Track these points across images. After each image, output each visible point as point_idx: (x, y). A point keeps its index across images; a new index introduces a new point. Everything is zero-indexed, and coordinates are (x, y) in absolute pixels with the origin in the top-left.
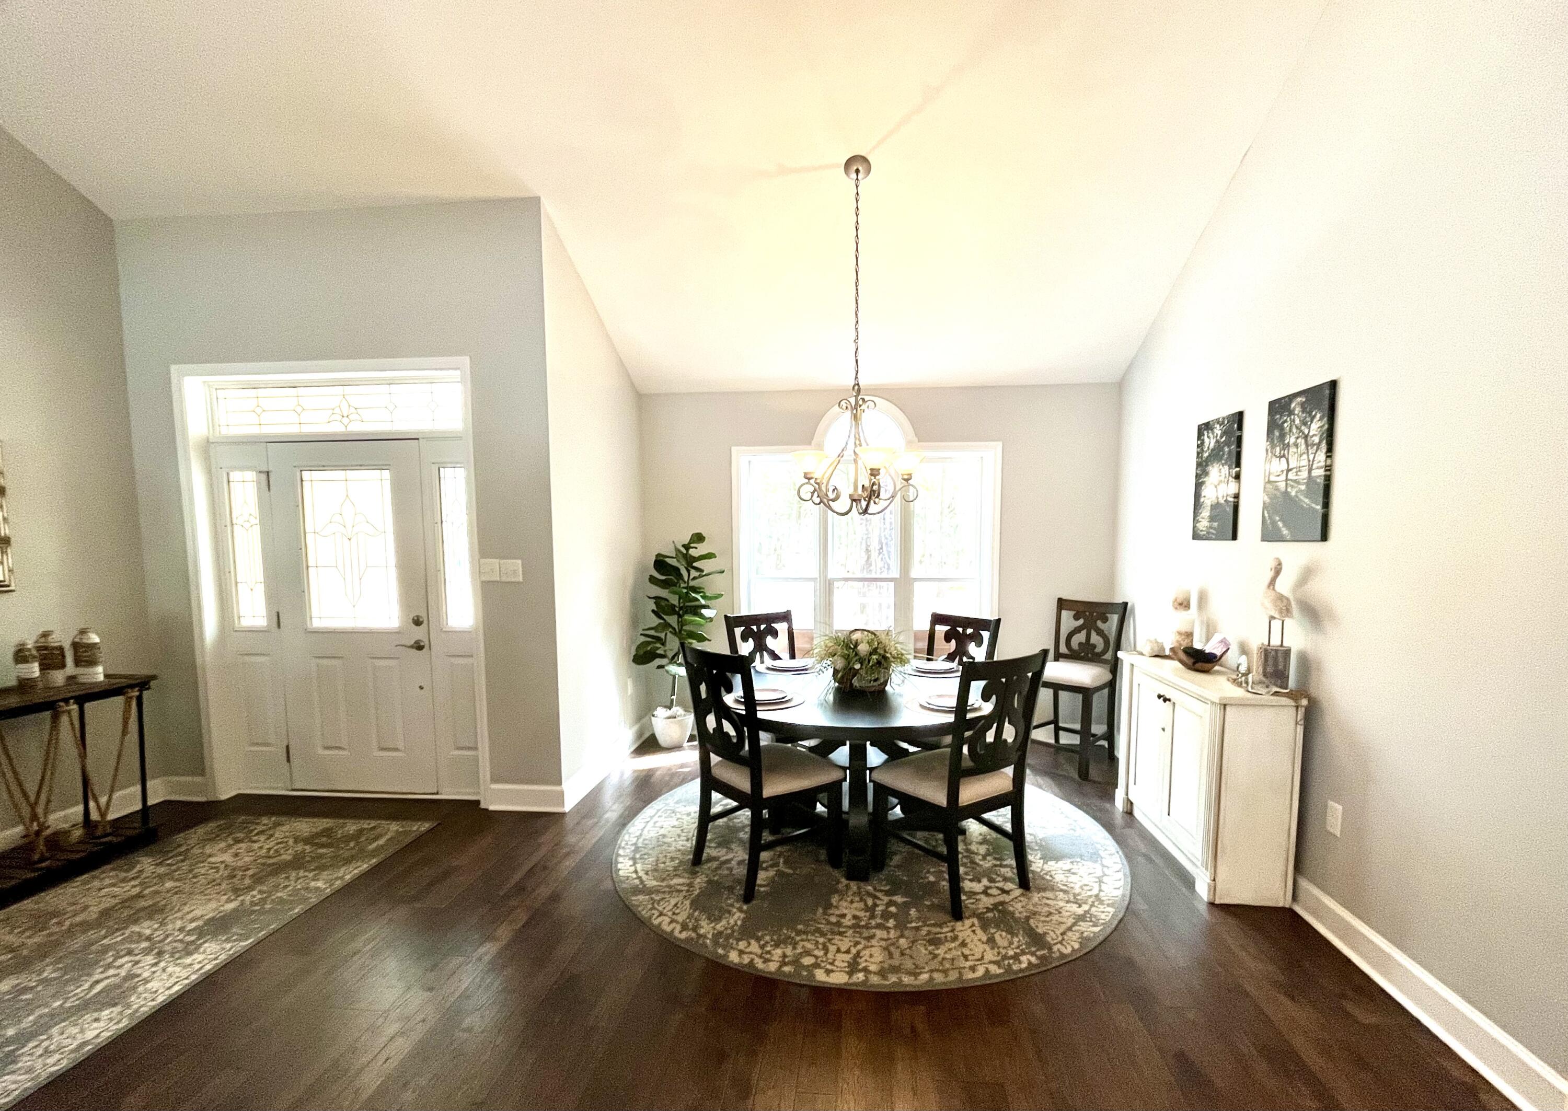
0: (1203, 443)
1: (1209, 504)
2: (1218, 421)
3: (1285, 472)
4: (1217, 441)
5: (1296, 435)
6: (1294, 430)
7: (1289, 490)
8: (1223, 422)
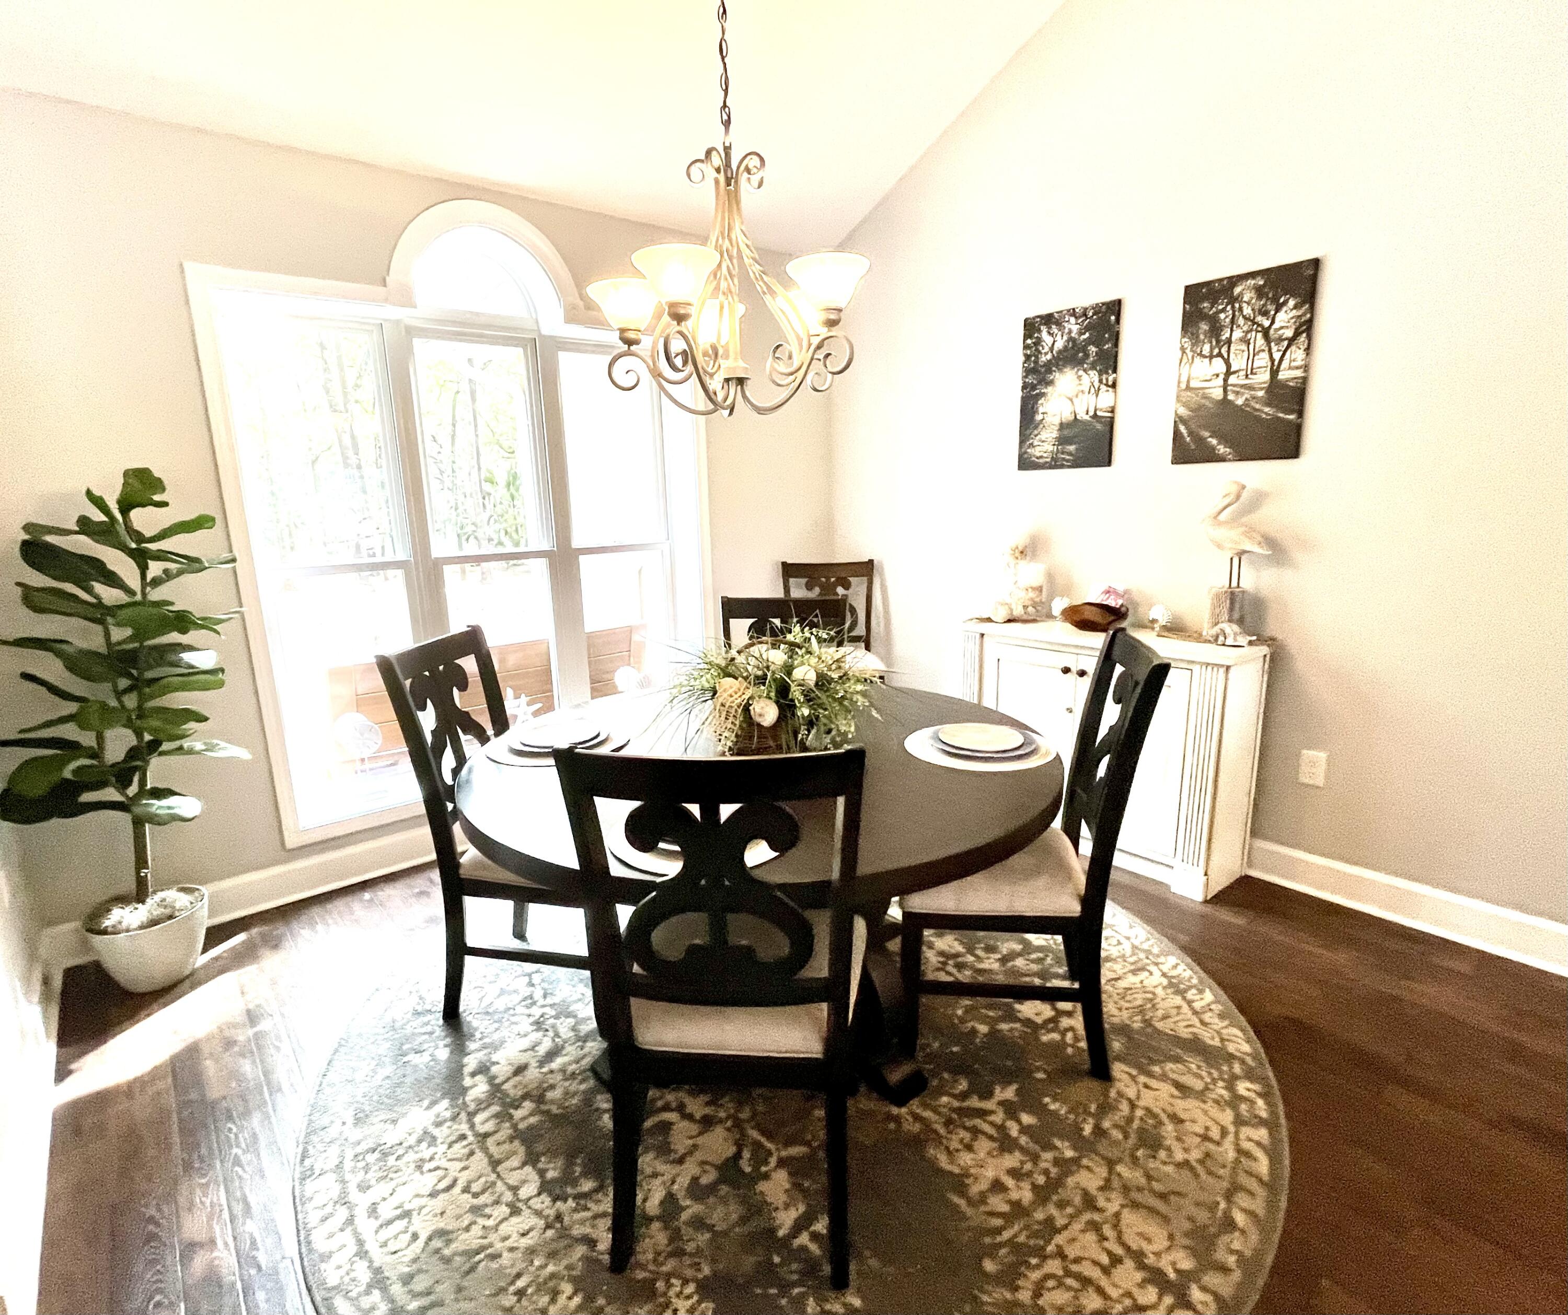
0: (1039, 342)
1: (1057, 422)
2: (1073, 313)
3: (1222, 376)
4: (1071, 339)
5: (1245, 328)
6: (1241, 321)
7: (1231, 397)
8: (1085, 315)
